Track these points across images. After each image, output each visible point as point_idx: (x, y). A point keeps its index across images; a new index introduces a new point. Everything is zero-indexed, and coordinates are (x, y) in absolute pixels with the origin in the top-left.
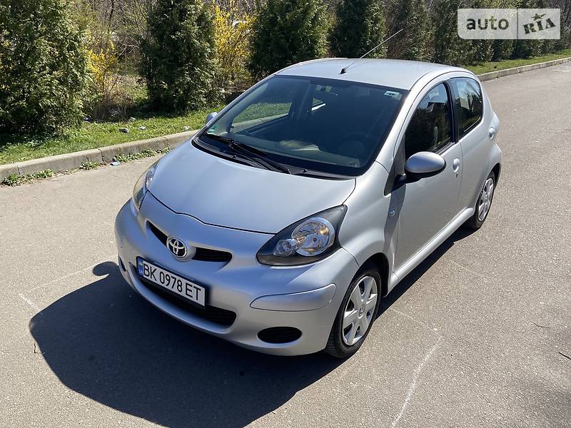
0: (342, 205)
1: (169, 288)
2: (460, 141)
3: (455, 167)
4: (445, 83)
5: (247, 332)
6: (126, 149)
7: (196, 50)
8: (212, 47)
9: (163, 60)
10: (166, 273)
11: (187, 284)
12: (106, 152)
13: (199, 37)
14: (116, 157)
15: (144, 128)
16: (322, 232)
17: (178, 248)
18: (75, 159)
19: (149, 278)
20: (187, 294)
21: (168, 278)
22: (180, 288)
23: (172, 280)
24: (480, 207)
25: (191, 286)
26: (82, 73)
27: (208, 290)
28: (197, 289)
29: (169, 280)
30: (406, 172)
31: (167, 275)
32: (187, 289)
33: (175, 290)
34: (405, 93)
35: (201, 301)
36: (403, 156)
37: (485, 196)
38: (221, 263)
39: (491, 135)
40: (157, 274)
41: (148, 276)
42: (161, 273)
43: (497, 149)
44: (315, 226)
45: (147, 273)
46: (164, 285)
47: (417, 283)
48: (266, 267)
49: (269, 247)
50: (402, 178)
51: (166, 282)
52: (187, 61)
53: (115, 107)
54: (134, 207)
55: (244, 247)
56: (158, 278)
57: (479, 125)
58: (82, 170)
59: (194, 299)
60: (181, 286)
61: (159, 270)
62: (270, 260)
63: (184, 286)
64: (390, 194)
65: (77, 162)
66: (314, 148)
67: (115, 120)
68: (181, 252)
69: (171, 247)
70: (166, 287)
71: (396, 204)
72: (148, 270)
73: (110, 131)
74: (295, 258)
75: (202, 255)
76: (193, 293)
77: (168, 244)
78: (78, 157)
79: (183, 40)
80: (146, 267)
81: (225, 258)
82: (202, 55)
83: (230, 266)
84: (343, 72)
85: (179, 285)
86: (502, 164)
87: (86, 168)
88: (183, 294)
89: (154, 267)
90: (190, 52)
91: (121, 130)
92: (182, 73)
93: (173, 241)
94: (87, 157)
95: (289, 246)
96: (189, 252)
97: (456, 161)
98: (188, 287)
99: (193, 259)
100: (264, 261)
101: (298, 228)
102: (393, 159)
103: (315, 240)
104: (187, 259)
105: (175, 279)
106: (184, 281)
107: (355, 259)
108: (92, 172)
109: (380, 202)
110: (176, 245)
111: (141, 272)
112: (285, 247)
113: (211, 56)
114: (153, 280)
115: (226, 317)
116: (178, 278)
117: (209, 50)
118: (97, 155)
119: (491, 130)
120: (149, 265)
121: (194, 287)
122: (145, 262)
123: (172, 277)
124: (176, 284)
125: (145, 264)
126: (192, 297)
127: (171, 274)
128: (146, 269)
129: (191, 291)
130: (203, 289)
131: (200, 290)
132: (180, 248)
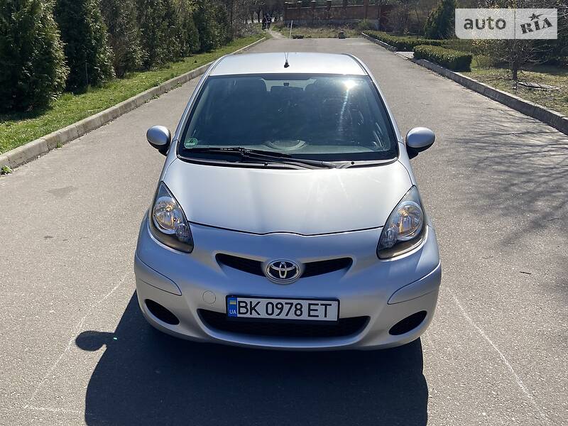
0: (413, 185)
1: (283, 316)
5: (378, 333)
10: (275, 302)
11: (310, 305)
17: (286, 270)
19: (248, 315)
20: (309, 316)
21: (279, 306)
22: (298, 312)
23: (286, 307)
25: (318, 305)
28: (326, 305)
29: (281, 309)
31: (278, 303)
32: (310, 310)
33: (292, 316)
35: (332, 317)
40: (260, 308)
41: (246, 313)
42: (268, 303)
45: (243, 310)
46: (273, 317)
56: (262, 311)
59: (321, 318)
60: (300, 310)
61: (264, 302)
62: (387, 254)
63: (305, 309)
68: (291, 273)
69: (275, 273)
72: (246, 307)
75: (313, 269)
76: (320, 312)
77: (267, 270)
80: (242, 305)
81: (345, 263)
84: (286, 65)
85: (297, 309)
88: (305, 317)
89: (255, 301)
93: (277, 264)
96: (300, 270)
98: (312, 307)
105: (292, 304)
106: (305, 304)
110: (283, 267)
111: (234, 312)
114: (254, 315)
115: (357, 324)
116: (296, 302)
120: (247, 300)
121: (321, 305)
122: (239, 299)
123: (286, 303)
124: (293, 308)
125: (239, 302)
126: (318, 316)
127: (283, 301)
128: (243, 307)
129: (316, 310)
130: (335, 303)
131: (330, 305)
132: (290, 269)
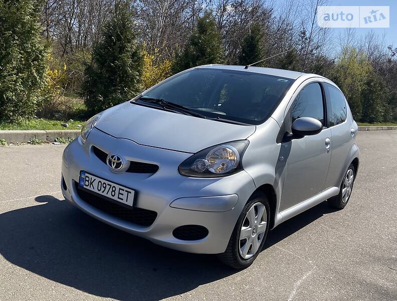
0: (246, 139)
1: (104, 194)
2: (330, 128)
3: (327, 144)
4: (320, 83)
6: (66, 134)
7: (128, 76)
8: (140, 75)
9: (102, 80)
10: (103, 181)
11: (120, 189)
12: (50, 133)
13: (132, 67)
14: (57, 139)
15: (80, 126)
16: (229, 158)
17: (116, 162)
18: (25, 135)
19: (88, 188)
20: (119, 198)
21: (104, 185)
22: (113, 193)
23: (108, 187)
24: (343, 190)
25: (124, 190)
26: (41, 78)
28: (128, 192)
29: (105, 188)
30: (293, 130)
31: (104, 183)
32: (119, 193)
33: (109, 196)
34: (292, 82)
35: (130, 203)
36: (291, 120)
37: (348, 182)
38: (149, 174)
39: (352, 134)
40: (95, 184)
41: (87, 186)
42: (100, 182)
45: (87, 183)
46: (100, 193)
48: (185, 177)
50: (289, 135)
51: (103, 189)
52: (120, 82)
56: (96, 187)
57: (344, 123)
58: (29, 144)
59: (124, 202)
60: (114, 191)
61: (98, 179)
62: (189, 173)
63: (117, 192)
64: (280, 144)
65: (27, 137)
67: (57, 120)
68: (118, 165)
70: (102, 194)
72: (88, 181)
73: (54, 125)
74: (207, 173)
75: (135, 168)
76: (124, 197)
77: (107, 160)
78: (28, 134)
79: (119, 67)
80: (87, 179)
81: (153, 169)
82: (132, 81)
84: (246, 67)
85: (113, 191)
87: (33, 143)
88: (115, 198)
89: (94, 178)
90: (123, 76)
91: (62, 125)
92: (115, 91)
93: (112, 157)
94: (35, 135)
95: (204, 164)
96: (124, 165)
97: (327, 140)
98: (121, 191)
99: (127, 171)
100: (183, 173)
101: (212, 151)
102: (283, 122)
103: (223, 165)
104: (121, 171)
105: (111, 185)
106: (118, 187)
107: (253, 181)
108: (37, 146)
109: (273, 146)
111: (82, 184)
113: (138, 82)
114: (91, 189)
115: (148, 217)
116: (113, 185)
117: (138, 77)
118: (43, 134)
119: (352, 130)
120: (90, 176)
121: (126, 191)
122: (87, 175)
123: (108, 184)
124: (111, 190)
125: (86, 177)
126: (122, 199)
127: (107, 182)
128: (87, 181)
129: (122, 194)
130: (133, 192)
131: (130, 193)
132: (118, 162)
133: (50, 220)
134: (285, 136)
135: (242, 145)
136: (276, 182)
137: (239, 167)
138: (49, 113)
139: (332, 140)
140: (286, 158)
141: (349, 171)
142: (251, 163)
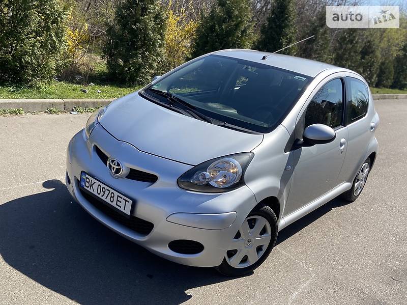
0: (251, 152)
1: (103, 198)
2: (348, 126)
3: (341, 145)
4: (342, 79)
5: (160, 241)
6: (83, 103)
7: (149, 40)
8: (162, 39)
9: (123, 43)
10: (103, 186)
11: (118, 196)
12: (68, 103)
13: (154, 31)
14: (75, 108)
15: (100, 92)
16: (232, 171)
17: (116, 167)
18: (43, 104)
19: (88, 189)
20: (117, 204)
21: (104, 190)
22: (112, 199)
23: (107, 192)
24: (356, 184)
25: (122, 198)
26: (60, 41)
27: (134, 203)
28: (126, 201)
29: (104, 192)
30: (304, 138)
31: (103, 188)
32: (118, 200)
33: (108, 201)
34: (310, 79)
35: (127, 211)
36: (303, 125)
37: (362, 176)
38: (149, 183)
39: (372, 128)
40: (95, 186)
41: (88, 187)
42: (99, 185)
43: (374, 141)
44: (226, 165)
45: (87, 185)
47: (300, 232)
48: (183, 191)
49: (188, 175)
50: (299, 142)
51: (102, 193)
52: (142, 46)
53: (80, 74)
54: (86, 135)
55: (168, 173)
56: (95, 190)
57: (364, 118)
58: (46, 114)
59: (122, 209)
60: (113, 197)
61: (98, 183)
62: (188, 186)
63: (115, 198)
64: (289, 153)
65: (44, 106)
66: (234, 112)
67: (78, 83)
68: (118, 171)
69: (110, 166)
70: (101, 197)
71: (293, 161)
72: (88, 182)
73: (74, 90)
74: (207, 187)
75: (134, 175)
76: (122, 204)
77: (108, 163)
78: (45, 103)
79: (141, 30)
80: (88, 180)
81: (152, 179)
82: (154, 45)
83: (155, 186)
84: (264, 58)
85: (111, 197)
86: (377, 153)
87: (51, 112)
88: (114, 204)
89: (94, 180)
90: (145, 40)
91: (81, 90)
92: (136, 56)
93: (113, 161)
94: (53, 104)
95: (204, 178)
96: (124, 171)
97: (343, 140)
98: (119, 199)
99: (126, 177)
100: (182, 186)
102: (294, 127)
103: (225, 176)
104: (120, 177)
105: (110, 191)
106: (116, 194)
107: (255, 196)
108: (54, 116)
109: (280, 156)
110: (115, 164)
111: (83, 184)
112: (201, 178)
113: (160, 46)
114: (91, 191)
115: (145, 227)
116: (112, 191)
117: (159, 41)
118: (60, 104)
119: (373, 124)
120: (91, 178)
121: (124, 199)
122: (87, 176)
123: (107, 190)
124: (110, 196)
125: (87, 178)
126: (120, 207)
127: (106, 188)
129: (121, 202)
130: (130, 202)
131: (128, 202)
132: (117, 167)
133: (55, 211)
134: (295, 144)
135: (245, 158)
136: (281, 192)
137: (241, 182)
138: (70, 75)
139: (348, 140)
140: (294, 166)
141: (364, 165)
142: (254, 178)
